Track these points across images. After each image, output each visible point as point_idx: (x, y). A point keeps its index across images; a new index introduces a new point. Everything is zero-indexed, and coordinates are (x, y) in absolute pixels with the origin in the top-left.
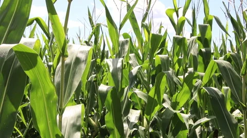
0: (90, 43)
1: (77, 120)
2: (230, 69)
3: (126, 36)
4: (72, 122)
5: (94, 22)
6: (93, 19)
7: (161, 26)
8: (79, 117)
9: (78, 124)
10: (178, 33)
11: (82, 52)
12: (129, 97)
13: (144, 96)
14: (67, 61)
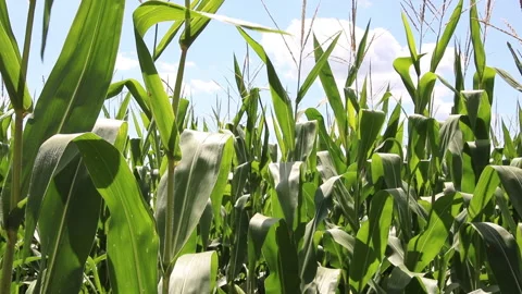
1: (201, 287)
3: (312, 114)
5: (246, 86)
6: (245, 79)
8: (205, 280)
10: (420, 109)
11: (210, 148)
12: (316, 241)
13: (349, 241)
14: (180, 166)
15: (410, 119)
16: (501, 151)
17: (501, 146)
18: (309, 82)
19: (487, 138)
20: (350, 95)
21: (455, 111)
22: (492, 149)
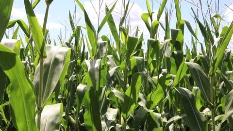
0: (71, 44)
1: (56, 119)
2: (199, 71)
3: (104, 38)
4: (51, 120)
5: (75, 25)
6: (74, 21)
7: (138, 30)
8: (58, 115)
9: (57, 122)
10: (152, 36)
11: (60, 53)
12: (107, 96)
13: (122, 95)
14: (46, 61)
15: (148, 40)
16: (185, 56)
18: (103, 23)
19: (182, 50)
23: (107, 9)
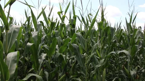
0: (26, 25)
3: (41, 22)
5: (28, 16)
6: (27, 14)
8: (16, 57)
9: (16, 60)
10: (62, 22)
11: (17, 28)
12: (41, 48)
13: (48, 48)
14: (9, 32)
15: (60, 24)
16: (78, 31)
17: (78, 30)
19: (75, 28)
20: (49, 19)
21: (69, 23)
22: (76, 30)
23: (42, 9)
